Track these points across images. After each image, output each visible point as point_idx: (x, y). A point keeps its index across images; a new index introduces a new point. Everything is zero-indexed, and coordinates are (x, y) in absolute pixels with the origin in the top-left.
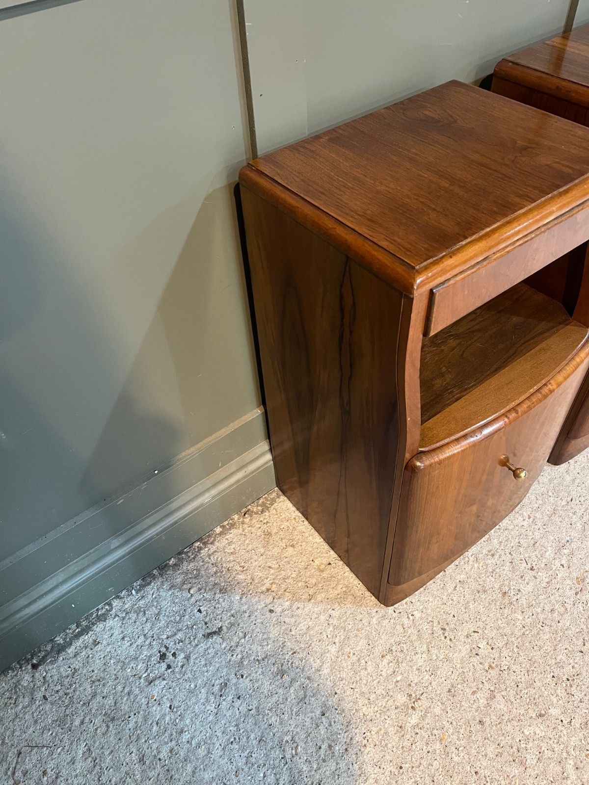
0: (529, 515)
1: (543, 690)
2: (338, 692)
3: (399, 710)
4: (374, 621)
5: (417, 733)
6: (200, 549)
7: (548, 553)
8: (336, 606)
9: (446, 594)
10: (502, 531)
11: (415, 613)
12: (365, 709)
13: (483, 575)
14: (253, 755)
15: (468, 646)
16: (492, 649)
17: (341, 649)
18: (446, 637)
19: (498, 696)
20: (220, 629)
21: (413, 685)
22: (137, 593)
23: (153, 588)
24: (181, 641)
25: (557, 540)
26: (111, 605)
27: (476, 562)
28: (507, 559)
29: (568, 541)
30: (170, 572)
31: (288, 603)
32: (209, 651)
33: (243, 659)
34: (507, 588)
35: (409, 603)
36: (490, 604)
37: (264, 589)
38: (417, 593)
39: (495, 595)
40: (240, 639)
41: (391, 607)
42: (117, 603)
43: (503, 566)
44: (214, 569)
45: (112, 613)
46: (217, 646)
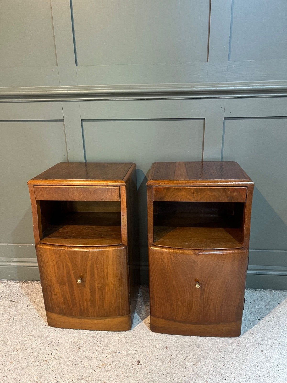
0: (120, 337)
1: (48, 378)
2: (11, 333)
3: (14, 348)
4: (42, 327)
5: (9, 356)
6: (38, 283)
7: (108, 350)
8: (40, 317)
9: (66, 336)
10: (106, 334)
11: (52, 333)
12: (9, 341)
13: (82, 340)
15: (50, 351)
16: (54, 357)
17: (26, 326)
18: (49, 345)
19: (37, 367)
20: (14, 301)
21: (25, 347)
22: (14, 283)
23: (18, 284)
24: (5, 298)
25: (117, 350)
26: (7, 281)
27: (86, 335)
28: (95, 342)
29: (119, 353)
30: (25, 283)
31: (33, 307)
32: (6, 304)
33: (8, 310)
34: (82, 348)
35: (55, 330)
36: (72, 348)
37: (34, 301)
38: (60, 329)
39: (76, 347)
40: (14, 306)
41: (50, 327)
42: (9, 282)
43: (91, 342)
44: (33, 289)
45: (5, 283)
46: (8, 304)
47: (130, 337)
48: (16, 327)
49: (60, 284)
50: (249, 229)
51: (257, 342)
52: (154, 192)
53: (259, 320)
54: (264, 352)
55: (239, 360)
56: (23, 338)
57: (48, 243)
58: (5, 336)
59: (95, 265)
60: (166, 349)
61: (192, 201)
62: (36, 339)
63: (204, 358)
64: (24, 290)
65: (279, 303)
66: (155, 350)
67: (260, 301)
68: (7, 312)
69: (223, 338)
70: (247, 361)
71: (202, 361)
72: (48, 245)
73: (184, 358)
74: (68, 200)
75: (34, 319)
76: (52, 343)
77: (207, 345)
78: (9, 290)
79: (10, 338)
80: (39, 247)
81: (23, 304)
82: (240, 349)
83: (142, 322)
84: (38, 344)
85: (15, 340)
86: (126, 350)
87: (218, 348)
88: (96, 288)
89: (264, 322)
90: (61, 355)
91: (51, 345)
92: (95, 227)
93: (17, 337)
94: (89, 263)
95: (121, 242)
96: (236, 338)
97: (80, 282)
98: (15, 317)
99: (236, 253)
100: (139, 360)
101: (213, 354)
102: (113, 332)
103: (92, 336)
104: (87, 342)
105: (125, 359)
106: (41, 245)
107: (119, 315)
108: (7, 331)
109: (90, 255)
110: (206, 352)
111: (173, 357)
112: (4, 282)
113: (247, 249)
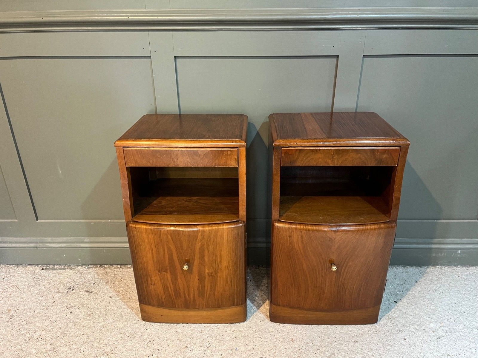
0: (234, 331)
2: (95, 332)
3: (103, 351)
4: (134, 322)
6: (118, 268)
7: (222, 347)
8: (129, 310)
9: (167, 332)
10: (216, 328)
11: (148, 330)
12: (95, 343)
13: (187, 336)
14: (53, 329)
15: (150, 352)
17: (113, 322)
18: (147, 344)
20: (92, 292)
21: (117, 348)
22: (87, 268)
23: (92, 270)
24: (79, 288)
25: (233, 345)
26: (77, 267)
27: (192, 330)
28: (204, 337)
29: (236, 349)
30: (102, 269)
31: (118, 299)
32: (82, 295)
33: (86, 304)
34: (190, 346)
35: (151, 325)
36: (177, 346)
37: (118, 290)
38: (158, 324)
39: (182, 345)
40: (93, 298)
41: (144, 322)
42: (79, 267)
43: (199, 338)
44: (113, 275)
45: (75, 269)
46: (85, 296)
47: (246, 329)
48: (100, 325)
49: (159, 271)
50: (398, 199)
51: (397, 329)
52: (283, 155)
53: (396, 302)
54: (407, 340)
55: (379, 351)
56: (113, 338)
57: (143, 221)
58: (88, 337)
59: (205, 246)
60: (292, 342)
61: (331, 165)
62: (129, 337)
63: (339, 350)
64: (101, 277)
65: (416, 282)
66: (279, 344)
67: (395, 280)
68: (85, 306)
69: (357, 326)
70: (389, 352)
71: (336, 354)
72: (144, 224)
73: (314, 351)
74: (170, 166)
75: (122, 313)
76: (150, 341)
77: (340, 335)
78: (82, 278)
79: (95, 339)
80: (132, 227)
81: (104, 295)
82: (379, 338)
83: (258, 311)
84: (133, 343)
85: (102, 342)
86: (245, 346)
87: (353, 338)
88: (206, 274)
89: (402, 305)
90: (165, 355)
91: (150, 344)
92: (199, 198)
93: (105, 337)
94: (198, 245)
95: (238, 217)
96: (372, 325)
97: (187, 268)
98: (97, 312)
99: (382, 228)
100: (262, 356)
101: (348, 345)
102: (224, 325)
103: (199, 331)
104: (195, 338)
105: (244, 356)
106: (134, 224)
107: (233, 305)
108: (90, 330)
109: (200, 234)
110: (340, 343)
111: (302, 351)
112: (73, 268)
113: (394, 222)
